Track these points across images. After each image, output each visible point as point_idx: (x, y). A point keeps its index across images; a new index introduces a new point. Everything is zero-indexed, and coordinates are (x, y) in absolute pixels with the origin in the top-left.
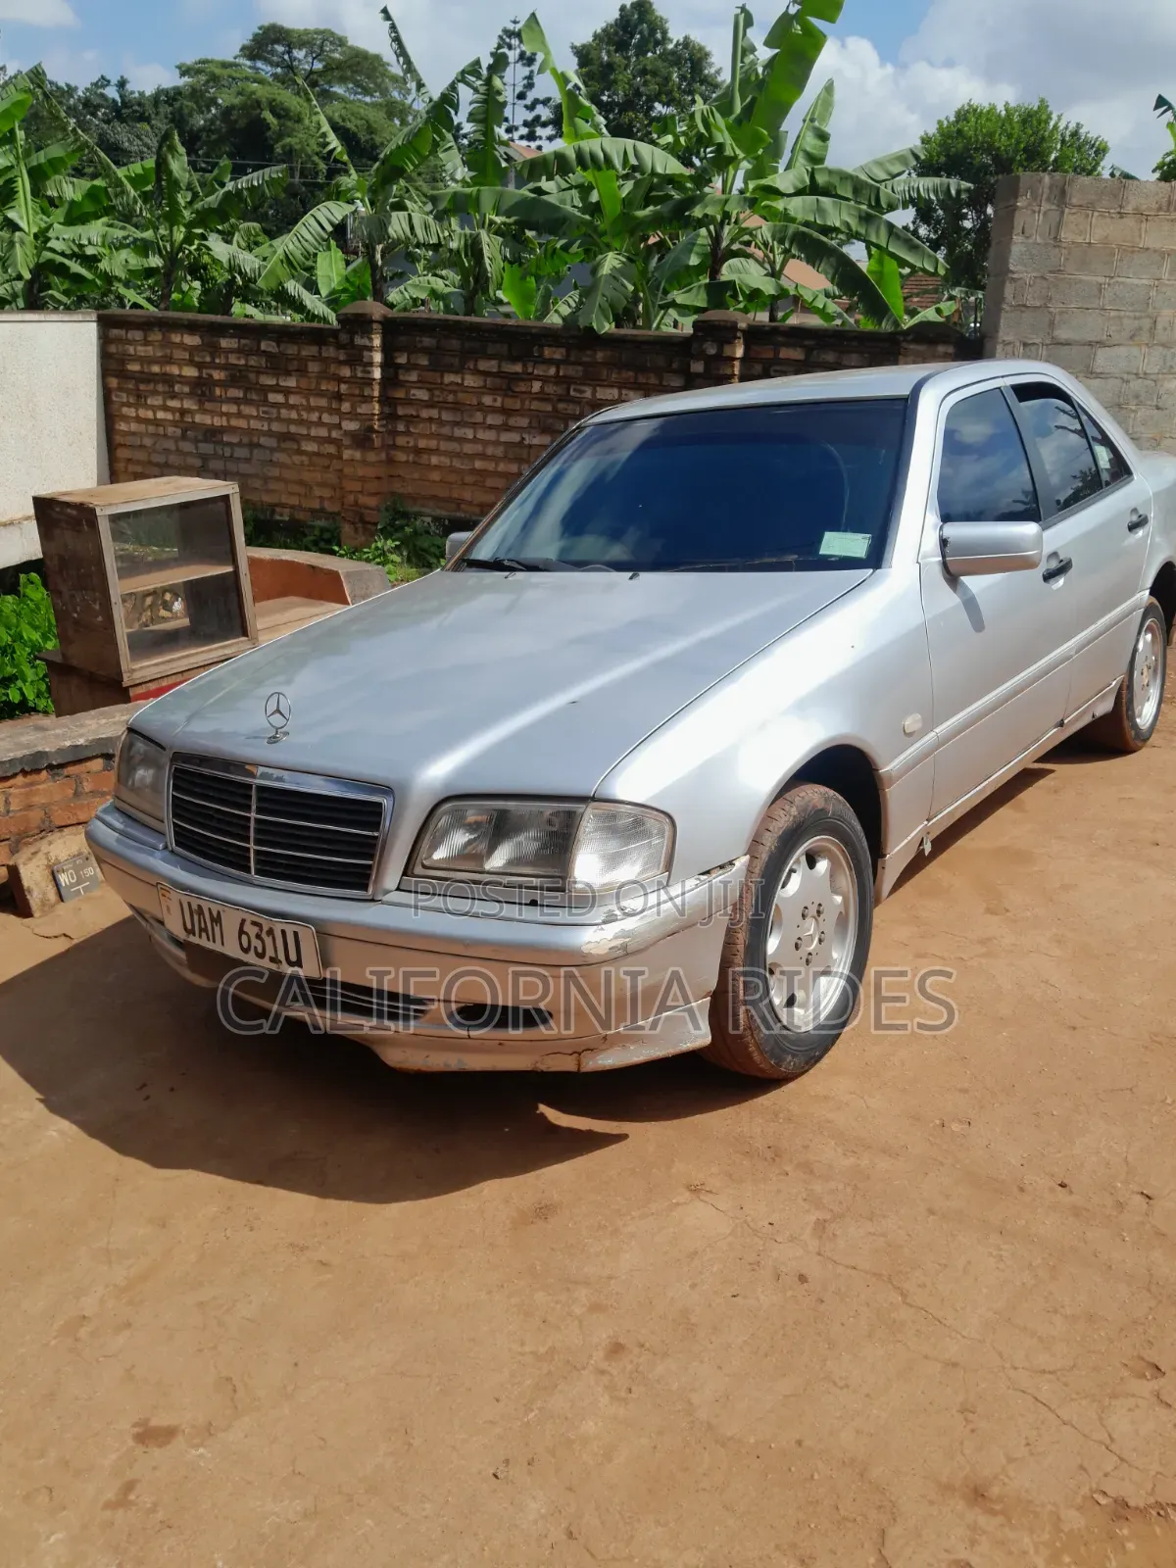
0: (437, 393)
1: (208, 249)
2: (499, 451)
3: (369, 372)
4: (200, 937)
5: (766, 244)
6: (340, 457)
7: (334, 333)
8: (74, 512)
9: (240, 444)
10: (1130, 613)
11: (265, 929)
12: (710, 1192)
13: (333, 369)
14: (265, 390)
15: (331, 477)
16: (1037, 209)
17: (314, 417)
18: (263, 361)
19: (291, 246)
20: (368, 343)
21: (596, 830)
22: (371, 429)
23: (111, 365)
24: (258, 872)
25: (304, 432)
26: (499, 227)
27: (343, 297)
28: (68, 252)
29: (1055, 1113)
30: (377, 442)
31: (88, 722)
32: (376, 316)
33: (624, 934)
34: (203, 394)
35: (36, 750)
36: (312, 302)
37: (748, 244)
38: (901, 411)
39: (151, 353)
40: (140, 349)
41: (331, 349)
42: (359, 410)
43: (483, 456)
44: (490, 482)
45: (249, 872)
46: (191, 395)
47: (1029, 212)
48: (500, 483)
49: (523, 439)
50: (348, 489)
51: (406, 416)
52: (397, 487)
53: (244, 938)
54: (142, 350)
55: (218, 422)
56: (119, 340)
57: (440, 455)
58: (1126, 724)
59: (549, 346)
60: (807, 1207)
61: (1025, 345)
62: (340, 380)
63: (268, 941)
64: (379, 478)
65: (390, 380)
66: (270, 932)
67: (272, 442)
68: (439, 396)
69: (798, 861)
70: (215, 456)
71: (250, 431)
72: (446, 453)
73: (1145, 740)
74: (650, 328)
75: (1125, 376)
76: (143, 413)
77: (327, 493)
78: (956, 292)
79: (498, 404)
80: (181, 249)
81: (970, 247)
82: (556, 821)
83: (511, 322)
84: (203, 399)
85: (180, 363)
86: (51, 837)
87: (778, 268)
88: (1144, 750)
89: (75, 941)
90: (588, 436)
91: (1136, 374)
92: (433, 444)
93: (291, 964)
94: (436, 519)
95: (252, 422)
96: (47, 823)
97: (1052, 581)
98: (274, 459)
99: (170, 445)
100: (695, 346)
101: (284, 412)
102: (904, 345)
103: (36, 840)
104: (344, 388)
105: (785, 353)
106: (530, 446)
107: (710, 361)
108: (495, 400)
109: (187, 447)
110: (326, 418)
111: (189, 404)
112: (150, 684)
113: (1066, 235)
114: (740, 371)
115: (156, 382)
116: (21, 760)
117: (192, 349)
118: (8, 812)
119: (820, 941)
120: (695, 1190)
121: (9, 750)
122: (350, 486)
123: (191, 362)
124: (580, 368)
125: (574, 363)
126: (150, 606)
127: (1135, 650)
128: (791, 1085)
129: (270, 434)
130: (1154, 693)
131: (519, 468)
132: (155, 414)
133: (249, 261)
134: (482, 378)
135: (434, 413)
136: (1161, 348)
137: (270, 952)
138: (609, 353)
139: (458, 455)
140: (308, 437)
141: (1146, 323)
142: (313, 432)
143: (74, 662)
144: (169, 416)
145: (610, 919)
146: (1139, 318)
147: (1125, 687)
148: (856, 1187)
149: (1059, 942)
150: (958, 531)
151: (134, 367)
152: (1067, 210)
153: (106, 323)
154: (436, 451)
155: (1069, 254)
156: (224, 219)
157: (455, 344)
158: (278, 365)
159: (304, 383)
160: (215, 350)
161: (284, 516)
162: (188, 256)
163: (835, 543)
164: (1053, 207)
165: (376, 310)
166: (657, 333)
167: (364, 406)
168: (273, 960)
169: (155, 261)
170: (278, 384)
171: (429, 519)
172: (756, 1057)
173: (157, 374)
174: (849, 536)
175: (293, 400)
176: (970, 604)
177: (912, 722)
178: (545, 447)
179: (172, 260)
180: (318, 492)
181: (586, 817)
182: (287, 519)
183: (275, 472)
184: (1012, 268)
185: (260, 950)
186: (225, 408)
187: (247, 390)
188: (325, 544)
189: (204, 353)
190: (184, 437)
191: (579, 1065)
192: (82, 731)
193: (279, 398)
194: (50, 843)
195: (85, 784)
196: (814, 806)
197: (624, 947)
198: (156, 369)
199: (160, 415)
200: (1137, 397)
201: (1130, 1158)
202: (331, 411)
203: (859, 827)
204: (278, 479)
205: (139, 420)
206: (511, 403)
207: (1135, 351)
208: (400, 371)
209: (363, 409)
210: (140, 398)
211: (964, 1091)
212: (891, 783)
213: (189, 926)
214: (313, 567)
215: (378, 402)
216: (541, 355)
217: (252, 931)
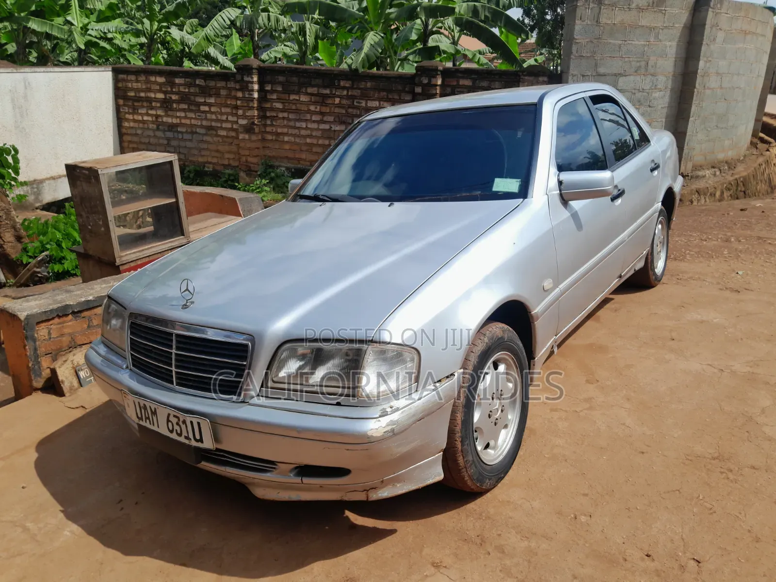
0: (287, 104)
1: (170, 33)
2: (319, 134)
3: (252, 95)
4: (146, 422)
5: (449, 28)
6: (237, 138)
7: (233, 75)
8: (87, 172)
9: (187, 132)
10: (652, 215)
11: (181, 419)
12: (445, 567)
13: (233, 93)
14: (199, 104)
15: (234, 148)
16: (587, 6)
17: (224, 118)
18: (197, 90)
19: (209, 31)
20: (251, 80)
21: (374, 360)
22: (253, 123)
23: (120, 93)
24: (178, 384)
25: (219, 125)
26: (317, 21)
27: (239, 56)
28: (99, 36)
29: (638, 508)
30: (257, 130)
31: (95, 286)
32: (255, 66)
33: (392, 423)
34: (167, 107)
35: (64, 304)
36: (223, 59)
37: (441, 28)
38: (534, 111)
39: (140, 87)
40: (134, 84)
41: (232, 83)
42: (247, 114)
43: (310, 136)
44: (314, 150)
45: (173, 384)
46: (161, 107)
47: (583, 8)
48: (319, 150)
49: (331, 127)
50: (243, 154)
51: (271, 116)
52: (268, 153)
53: (170, 424)
54: (135, 85)
55: (175, 121)
56: (124, 80)
57: (289, 136)
58: (651, 273)
59: (342, 80)
60: (502, 575)
61: (583, 76)
62: (237, 99)
63: (183, 427)
64: (258, 148)
65: (263, 98)
66: (184, 422)
67: (203, 131)
68: (287, 106)
69: (489, 368)
70: (174, 138)
71: (192, 126)
72: (291, 135)
73: (660, 281)
74: (394, 70)
75: (633, 91)
76: (136, 117)
77: (231, 156)
78: (544, 51)
79: (318, 110)
80: (155, 34)
81: (550, 28)
82: (350, 353)
83: (323, 68)
84: (167, 109)
85: (155, 92)
86: (75, 351)
87: (456, 39)
88: (658, 286)
89: (88, 411)
90: (365, 126)
91: (639, 90)
92: (285, 130)
93: (197, 441)
94: (288, 169)
95: (192, 121)
96: (73, 343)
97: (615, 201)
98: (204, 139)
99: (151, 133)
100: (417, 79)
101: (209, 115)
102: (522, 77)
103: (66, 353)
104: (239, 102)
105: (462, 82)
106: (335, 131)
107: (424, 86)
108: (316, 108)
109: (160, 134)
110: (230, 118)
111: (160, 112)
112: (131, 264)
113: (603, 20)
114: (440, 91)
115: (143, 101)
116: (57, 310)
117: (161, 84)
118: (50, 338)
119: (502, 411)
120: (436, 566)
121: (50, 304)
122: (242, 152)
123: (160, 91)
124: (359, 91)
125: (356, 89)
126: (142, 216)
127: (655, 234)
128: (488, 495)
129: (202, 126)
130: (663, 256)
131: (329, 142)
132: (142, 118)
133: (191, 40)
134: (309, 96)
135: (285, 115)
136: (651, 77)
137: (184, 434)
138: (374, 83)
139: (299, 136)
140: (222, 128)
141: (643, 64)
142: (224, 125)
143: (91, 253)
144: (150, 118)
145: (384, 414)
146: (640, 61)
147: (649, 254)
148: (529, 562)
149: (628, 399)
150: (567, 176)
151: (132, 94)
152: (602, 7)
153: (116, 72)
154: (286, 134)
155: (604, 29)
156: (177, 17)
157: (295, 79)
158: (205, 92)
159: (219, 101)
160: (173, 84)
161: (209, 168)
162: (159, 37)
163: (501, 185)
164: (596, 6)
165: (255, 63)
166: (397, 73)
167: (249, 111)
168: (187, 438)
169: (143, 40)
170: (205, 101)
171: (283, 169)
172: (469, 483)
173: (142, 97)
174: (509, 180)
175: (213, 109)
176: (575, 216)
177: (548, 284)
178: (343, 131)
179: (152, 39)
180: (227, 156)
181: (368, 352)
182: (211, 170)
183: (205, 146)
184: (576, 37)
185: (179, 432)
186: (178, 114)
187: (189, 104)
188: (231, 183)
189: (167, 86)
190: (158, 129)
191: (368, 497)
192: (92, 291)
193: (206, 108)
194: (74, 355)
195: (94, 321)
196: (497, 336)
197: (393, 430)
198: (142, 94)
199: (145, 118)
200: (639, 101)
201: (684, 536)
202: (233, 115)
203: (521, 345)
204: (207, 149)
205: (135, 121)
206: (324, 109)
207: (638, 78)
208: (268, 94)
209: (249, 113)
210: (135, 111)
211: (586, 495)
212: (538, 319)
213: (140, 416)
214: (222, 196)
215: (257, 109)
216: (339, 85)
217: (175, 420)
